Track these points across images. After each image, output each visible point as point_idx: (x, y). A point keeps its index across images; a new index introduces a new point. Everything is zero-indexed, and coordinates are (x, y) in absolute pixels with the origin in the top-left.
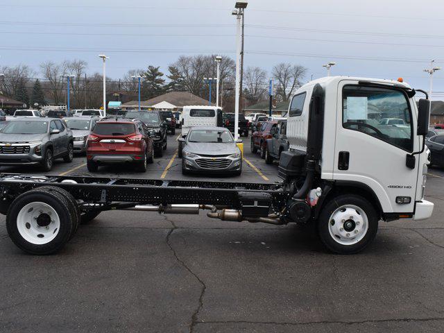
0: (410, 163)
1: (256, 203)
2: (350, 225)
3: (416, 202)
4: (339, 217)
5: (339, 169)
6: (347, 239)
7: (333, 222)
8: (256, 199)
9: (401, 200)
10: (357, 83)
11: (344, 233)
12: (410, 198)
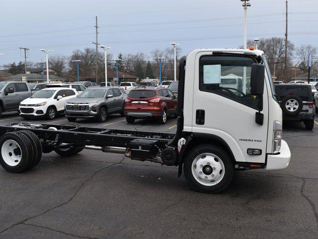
0: (259, 120)
1: (140, 147)
2: (208, 170)
3: (267, 154)
4: (200, 162)
5: (197, 124)
6: (206, 180)
7: (195, 166)
8: (140, 145)
9: (251, 152)
10: (211, 53)
11: (203, 176)
12: (261, 151)
